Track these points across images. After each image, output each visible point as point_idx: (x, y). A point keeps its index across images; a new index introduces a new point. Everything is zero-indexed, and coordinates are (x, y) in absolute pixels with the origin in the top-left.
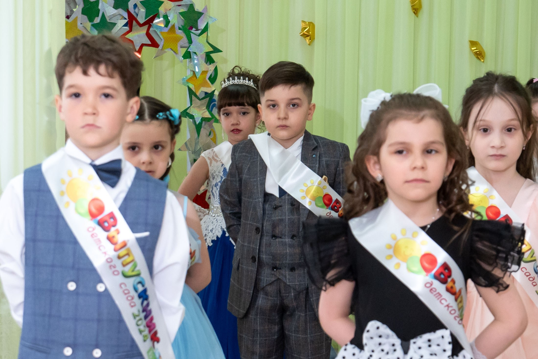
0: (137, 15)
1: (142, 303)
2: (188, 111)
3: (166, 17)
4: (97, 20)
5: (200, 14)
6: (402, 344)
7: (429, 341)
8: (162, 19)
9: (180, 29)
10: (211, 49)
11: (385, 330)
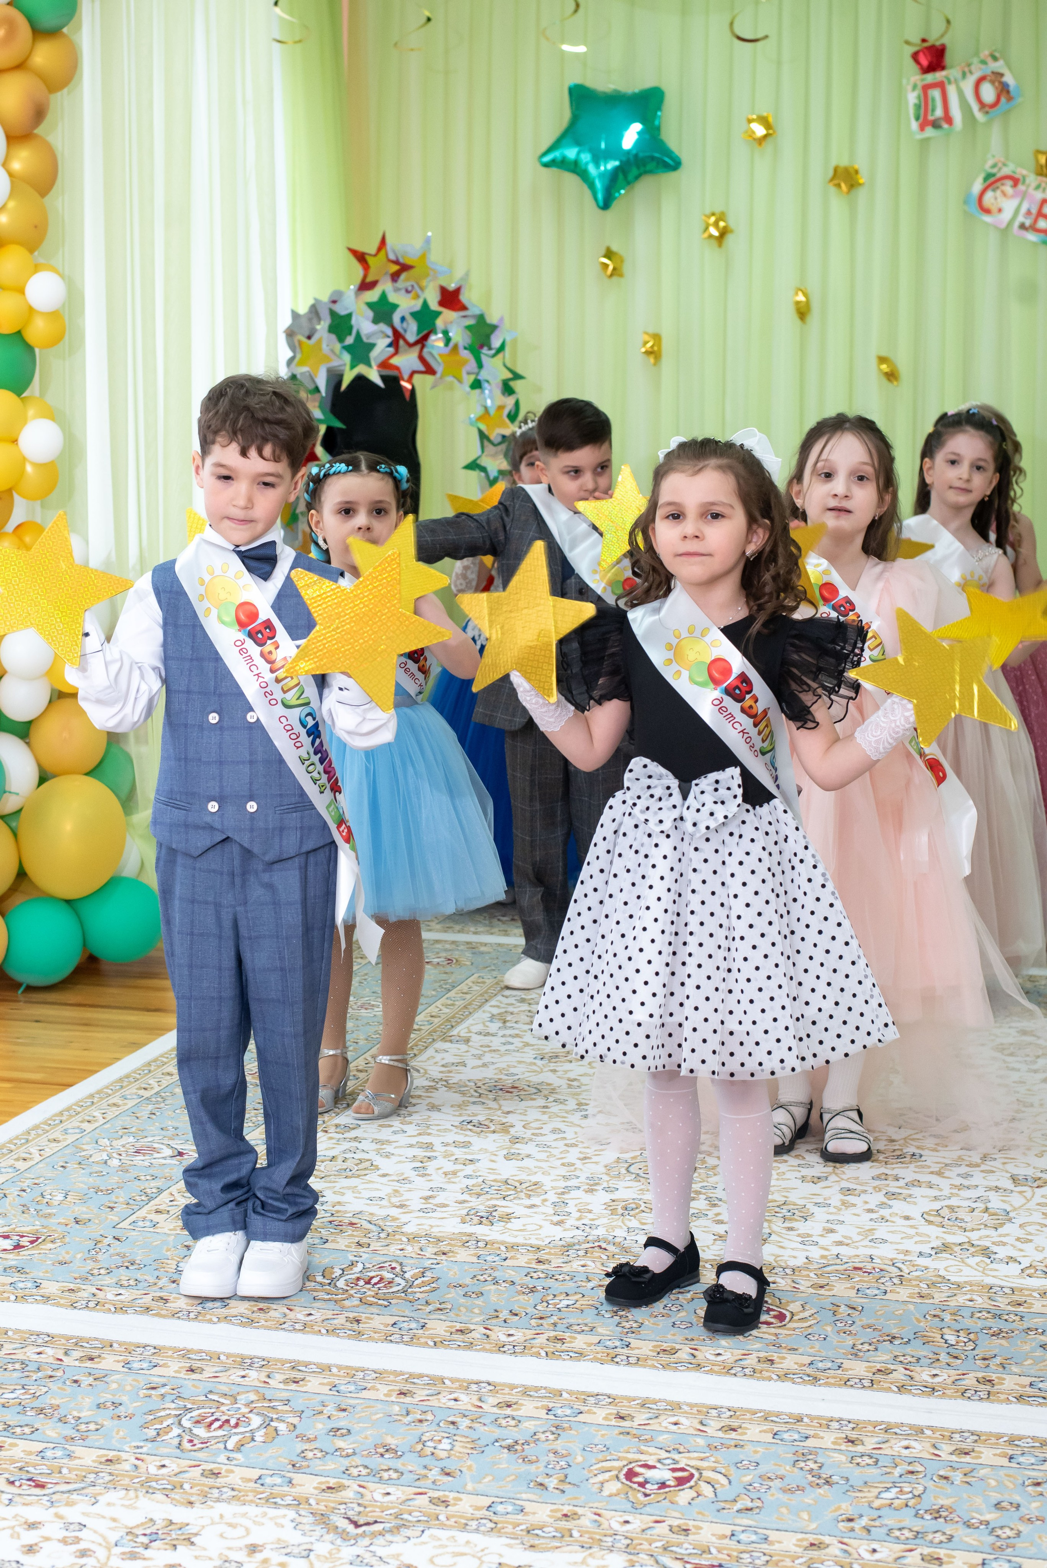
0: (405, 331)
1: (313, 743)
2: (478, 462)
3: (446, 333)
4: (350, 340)
5: (494, 328)
6: (679, 787)
7: (717, 782)
8: (440, 335)
9: (465, 348)
10: (510, 375)
11: (655, 768)
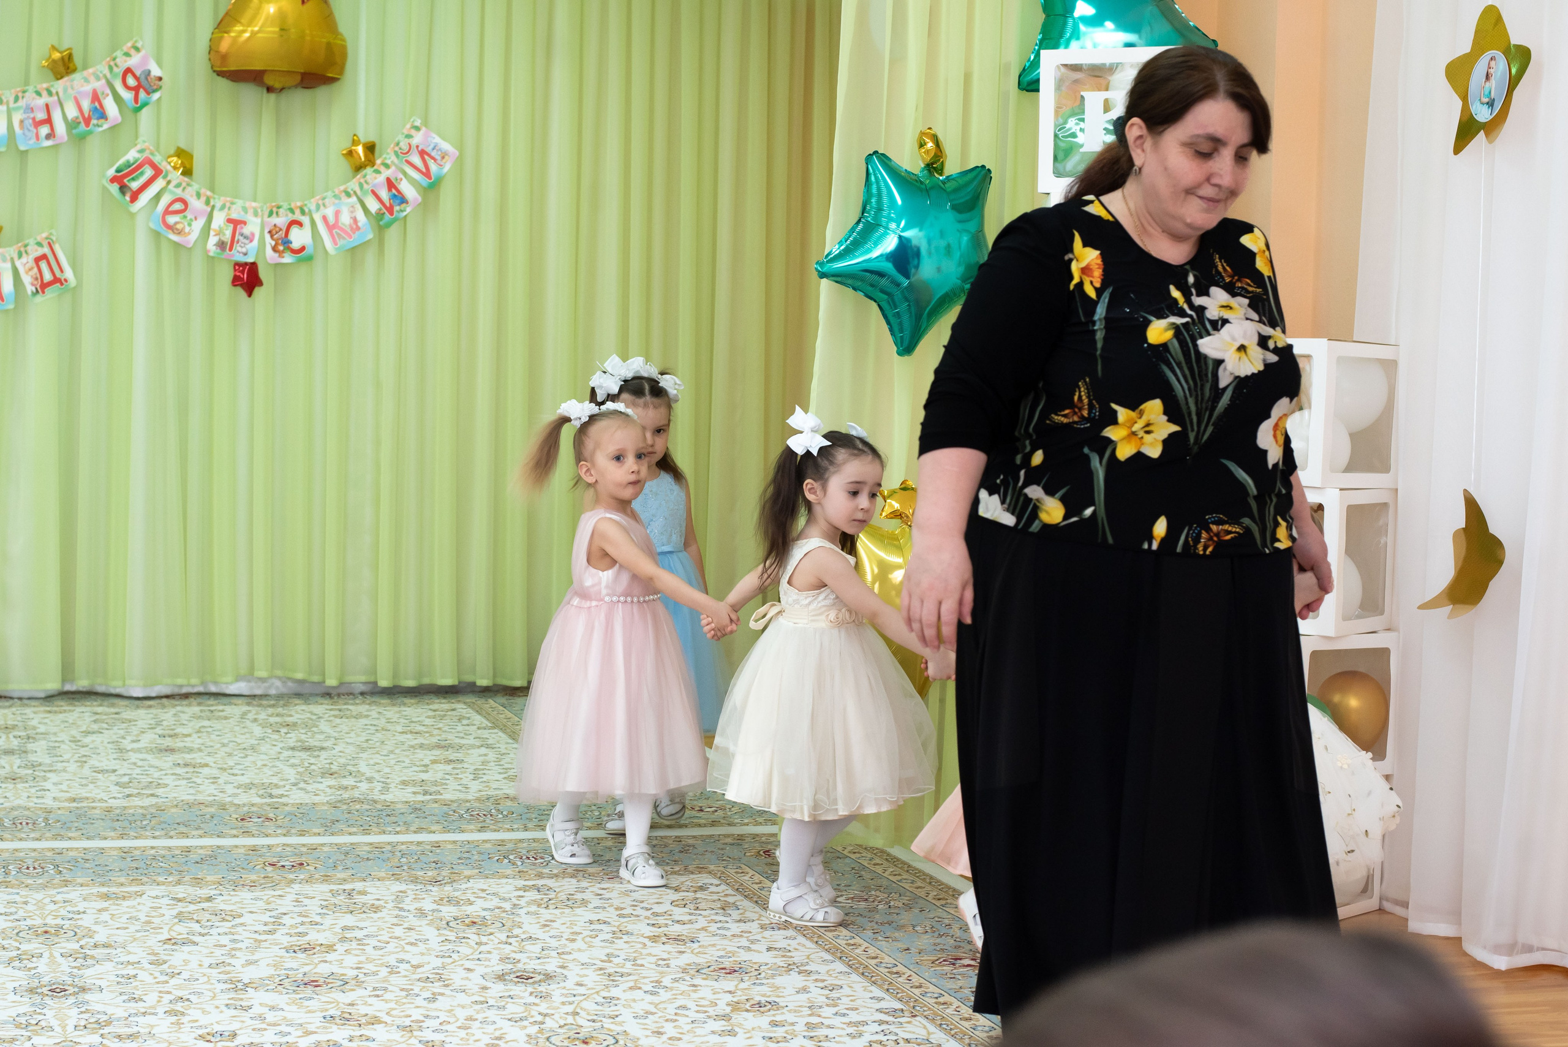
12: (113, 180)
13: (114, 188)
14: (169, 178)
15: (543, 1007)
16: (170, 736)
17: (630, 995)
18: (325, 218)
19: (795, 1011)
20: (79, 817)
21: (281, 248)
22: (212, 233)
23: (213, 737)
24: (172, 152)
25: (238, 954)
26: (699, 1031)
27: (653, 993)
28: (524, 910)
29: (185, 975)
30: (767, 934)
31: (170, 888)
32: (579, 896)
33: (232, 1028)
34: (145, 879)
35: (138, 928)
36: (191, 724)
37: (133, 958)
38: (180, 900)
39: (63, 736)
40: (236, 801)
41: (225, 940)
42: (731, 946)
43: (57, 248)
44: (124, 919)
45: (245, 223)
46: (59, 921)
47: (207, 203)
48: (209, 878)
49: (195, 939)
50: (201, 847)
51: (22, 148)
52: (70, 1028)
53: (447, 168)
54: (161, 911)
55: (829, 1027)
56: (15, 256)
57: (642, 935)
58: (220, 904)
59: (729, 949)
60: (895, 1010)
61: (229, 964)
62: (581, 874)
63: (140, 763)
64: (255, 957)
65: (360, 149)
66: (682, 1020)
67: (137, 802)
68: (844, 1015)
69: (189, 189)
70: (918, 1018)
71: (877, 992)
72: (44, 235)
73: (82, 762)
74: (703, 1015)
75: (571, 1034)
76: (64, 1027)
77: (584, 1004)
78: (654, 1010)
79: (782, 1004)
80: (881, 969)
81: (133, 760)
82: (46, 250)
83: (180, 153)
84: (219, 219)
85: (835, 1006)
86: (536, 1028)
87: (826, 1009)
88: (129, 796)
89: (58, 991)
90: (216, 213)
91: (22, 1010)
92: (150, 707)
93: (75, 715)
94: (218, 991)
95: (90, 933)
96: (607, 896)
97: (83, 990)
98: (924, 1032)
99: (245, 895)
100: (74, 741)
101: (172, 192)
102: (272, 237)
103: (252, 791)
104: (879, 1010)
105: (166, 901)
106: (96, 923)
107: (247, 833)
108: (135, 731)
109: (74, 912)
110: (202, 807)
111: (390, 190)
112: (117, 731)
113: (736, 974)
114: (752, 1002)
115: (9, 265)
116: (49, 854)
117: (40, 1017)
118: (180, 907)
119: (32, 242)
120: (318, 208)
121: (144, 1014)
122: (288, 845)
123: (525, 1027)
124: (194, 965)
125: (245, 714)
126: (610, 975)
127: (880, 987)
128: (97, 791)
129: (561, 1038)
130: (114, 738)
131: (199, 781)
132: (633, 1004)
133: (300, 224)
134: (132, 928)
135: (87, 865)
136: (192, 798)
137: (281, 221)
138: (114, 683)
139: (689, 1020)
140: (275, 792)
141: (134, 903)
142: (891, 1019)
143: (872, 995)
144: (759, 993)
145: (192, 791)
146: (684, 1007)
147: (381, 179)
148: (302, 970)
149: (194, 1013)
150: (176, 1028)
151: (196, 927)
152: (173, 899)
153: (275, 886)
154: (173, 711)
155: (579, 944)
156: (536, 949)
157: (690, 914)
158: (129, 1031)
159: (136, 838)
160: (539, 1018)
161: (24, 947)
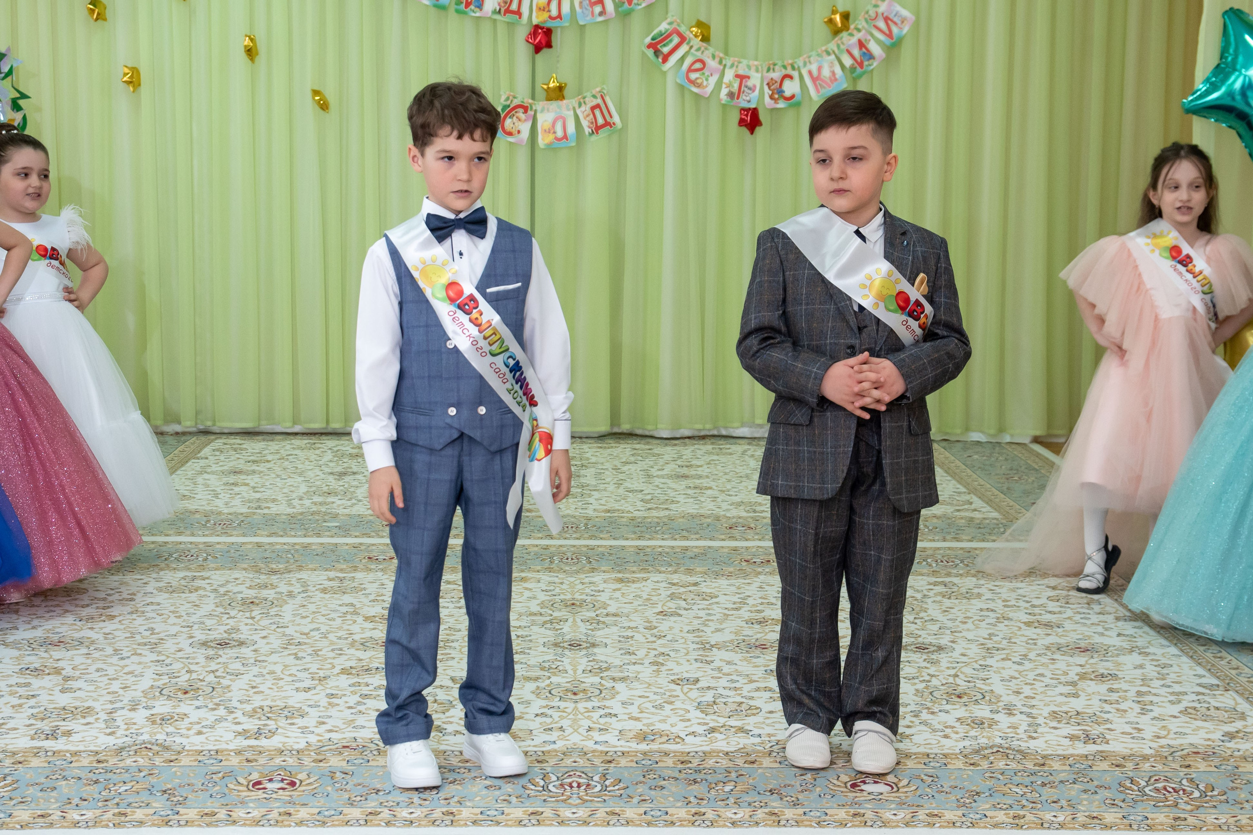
1: (515, 376)
10: (17, 95)
12: (649, 46)
13: (650, 53)
14: (691, 44)
15: (932, 670)
16: (687, 466)
17: (1001, 664)
18: (810, 72)
19: (1130, 682)
20: (610, 523)
21: (776, 96)
22: (724, 86)
23: (719, 467)
24: (694, 23)
25: (710, 623)
26: (1049, 693)
27: (1019, 664)
28: (932, 599)
29: (669, 637)
30: (1120, 624)
31: (669, 576)
32: (976, 591)
33: (696, 676)
34: (651, 569)
35: (641, 603)
36: (703, 458)
37: (632, 624)
38: (674, 584)
39: (608, 465)
40: (728, 515)
41: (702, 614)
42: (1088, 631)
43: (607, 99)
44: (631, 597)
45: (749, 77)
46: (584, 597)
47: (720, 62)
48: (698, 569)
49: (681, 612)
50: (697, 547)
51: (581, 23)
52: (579, 672)
53: (906, 30)
54: (659, 592)
55: (1155, 695)
56: (577, 106)
57: (1020, 621)
58: (704, 588)
59: (1087, 633)
60: (1212, 685)
61: (702, 631)
62: (981, 574)
63: (661, 486)
64: (722, 627)
65: (838, 18)
66: (1038, 685)
67: (654, 513)
68: (1169, 686)
69: (706, 52)
70: (1230, 692)
71: (1200, 671)
72: (598, 89)
73: (619, 485)
74: (1056, 681)
75: (950, 690)
76: (575, 671)
77: (965, 670)
78: (1018, 676)
79: (1120, 676)
80: (1208, 654)
81: (656, 484)
82: (599, 101)
83: (700, 24)
84: (729, 75)
85: (1163, 679)
86: (924, 685)
87: (1156, 681)
88: (649, 509)
89: (575, 645)
90: (727, 70)
91: (546, 658)
92: (675, 445)
93: (620, 450)
94: (691, 649)
95: (605, 606)
96: (998, 591)
97: (593, 645)
98: (1231, 703)
99: (723, 582)
100: (616, 469)
101: (693, 55)
102: (769, 88)
103: (742, 508)
104: (1199, 685)
105: (664, 585)
106: (610, 599)
107: (732, 538)
108: (661, 462)
109: (595, 591)
110: (702, 518)
111: (860, 49)
112: (649, 462)
113: (1088, 653)
114: (1097, 674)
115: (572, 113)
116: (584, 549)
117: (559, 663)
118: (674, 589)
119: (588, 94)
120: (805, 64)
121: (635, 663)
122: (761, 547)
123: (916, 684)
124: (676, 631)
125: (745, 451)
126: (988, 649)
127: (1204, 667)
128: (626, 505)
129: (941, 693)
130: (645, 467)
131: (702, 499)
132: (1002, 671)
133: (791, 77)
134: (636, 603)
135: (611, 558)
136: (695, 511)
137: (776, 75)
138: (650, 427)
139: (1044, 684)
140: (758, 508)
141: (641, 585)
142: (1208, 691)
143: (1195, 673)
144: (1103, 667)
145: (697, 507)
146: (1042, 675)
147: (854, 40)
148: (755, 637)
149: (671, 665)
150: (656, 674)
151: (683, 604)
152: (669, 583)
153: (746, 575)
154: (692, 448)
155: (970, 625)
156: (935, 628)
157: (1061, 607)
158: (621, 675)
159: (650, 539)
160: (927, 678)
161: (555, 614)
